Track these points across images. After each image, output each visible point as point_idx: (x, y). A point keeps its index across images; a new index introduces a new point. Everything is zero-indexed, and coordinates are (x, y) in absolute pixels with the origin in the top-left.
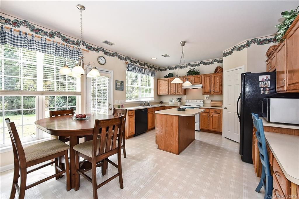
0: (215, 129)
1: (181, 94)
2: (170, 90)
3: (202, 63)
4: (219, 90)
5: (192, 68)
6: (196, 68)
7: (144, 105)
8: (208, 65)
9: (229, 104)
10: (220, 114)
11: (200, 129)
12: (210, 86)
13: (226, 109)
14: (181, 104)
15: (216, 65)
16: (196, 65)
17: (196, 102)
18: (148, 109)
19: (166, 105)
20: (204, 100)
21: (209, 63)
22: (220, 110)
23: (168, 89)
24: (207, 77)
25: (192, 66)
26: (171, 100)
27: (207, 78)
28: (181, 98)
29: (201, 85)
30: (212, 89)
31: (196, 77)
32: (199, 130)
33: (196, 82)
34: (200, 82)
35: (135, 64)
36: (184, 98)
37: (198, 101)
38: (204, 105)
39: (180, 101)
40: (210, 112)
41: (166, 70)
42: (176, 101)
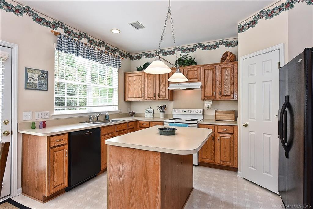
0: (225, 161)
1: (165, 99)
2: (146, 92)
3: (199, 46)
4: (229, 92)
5: (183, 54)
6: (191, 54)
7: (97, 120)
8: (210, 49)
9: (251, 118)
10: (234, 135)
11: (199, 163)
12: (214, 86)
13: (245, 125)
14: (166, 117)
15: (223, 49)
16: (190, 50)
17: (191, 113)
18: (102, 129)
19: (139, 119)
20: (203, 110)
21: (212, 47)
22: (234, 128)
23: (143, 91)
24: (208, 69)
25: (184, 51)
26: (148, 110)
27: (210, 70)
28: (166, 106)
29: (199, 84)
30: (218, 90)
31: (191, 69)
32: (197, 164)
33: (192, 79)
34: (197, 78)
35: (76, 39)
36: (171, 106)
37: (194, 111)
38: (203, 119)
39: (164, 112)
40: (216, 131)
41: (140, 57)
42: (158, 112)
